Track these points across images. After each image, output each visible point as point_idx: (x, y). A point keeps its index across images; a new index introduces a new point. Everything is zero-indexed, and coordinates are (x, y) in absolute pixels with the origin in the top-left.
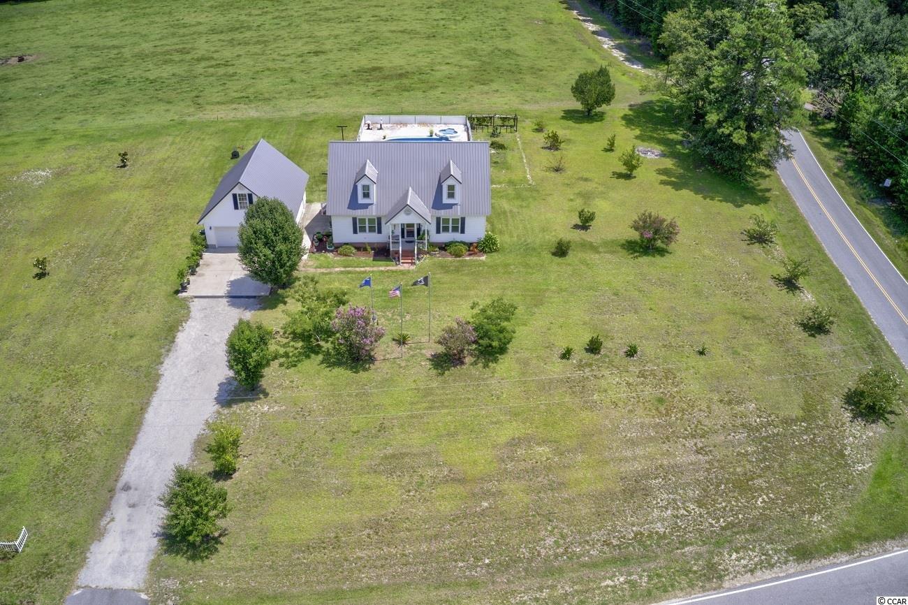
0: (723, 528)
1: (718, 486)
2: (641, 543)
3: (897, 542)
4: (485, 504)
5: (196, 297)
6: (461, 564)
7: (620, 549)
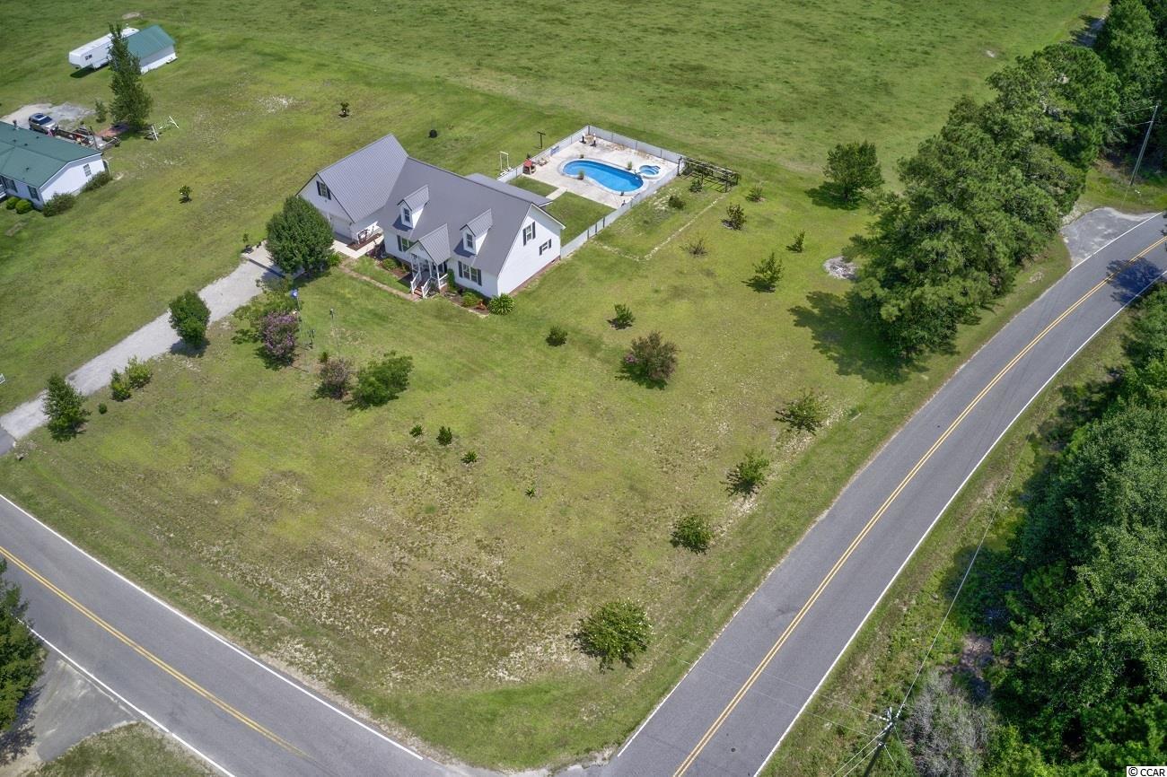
0: (324, 625)
1: (368, 597)
2: (262, 591)
3: (421, 744)
4: (216, 502)
5: (251, 261)
6: (158, 527)
7: (246, 585)
